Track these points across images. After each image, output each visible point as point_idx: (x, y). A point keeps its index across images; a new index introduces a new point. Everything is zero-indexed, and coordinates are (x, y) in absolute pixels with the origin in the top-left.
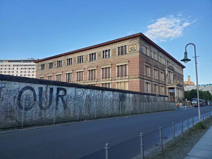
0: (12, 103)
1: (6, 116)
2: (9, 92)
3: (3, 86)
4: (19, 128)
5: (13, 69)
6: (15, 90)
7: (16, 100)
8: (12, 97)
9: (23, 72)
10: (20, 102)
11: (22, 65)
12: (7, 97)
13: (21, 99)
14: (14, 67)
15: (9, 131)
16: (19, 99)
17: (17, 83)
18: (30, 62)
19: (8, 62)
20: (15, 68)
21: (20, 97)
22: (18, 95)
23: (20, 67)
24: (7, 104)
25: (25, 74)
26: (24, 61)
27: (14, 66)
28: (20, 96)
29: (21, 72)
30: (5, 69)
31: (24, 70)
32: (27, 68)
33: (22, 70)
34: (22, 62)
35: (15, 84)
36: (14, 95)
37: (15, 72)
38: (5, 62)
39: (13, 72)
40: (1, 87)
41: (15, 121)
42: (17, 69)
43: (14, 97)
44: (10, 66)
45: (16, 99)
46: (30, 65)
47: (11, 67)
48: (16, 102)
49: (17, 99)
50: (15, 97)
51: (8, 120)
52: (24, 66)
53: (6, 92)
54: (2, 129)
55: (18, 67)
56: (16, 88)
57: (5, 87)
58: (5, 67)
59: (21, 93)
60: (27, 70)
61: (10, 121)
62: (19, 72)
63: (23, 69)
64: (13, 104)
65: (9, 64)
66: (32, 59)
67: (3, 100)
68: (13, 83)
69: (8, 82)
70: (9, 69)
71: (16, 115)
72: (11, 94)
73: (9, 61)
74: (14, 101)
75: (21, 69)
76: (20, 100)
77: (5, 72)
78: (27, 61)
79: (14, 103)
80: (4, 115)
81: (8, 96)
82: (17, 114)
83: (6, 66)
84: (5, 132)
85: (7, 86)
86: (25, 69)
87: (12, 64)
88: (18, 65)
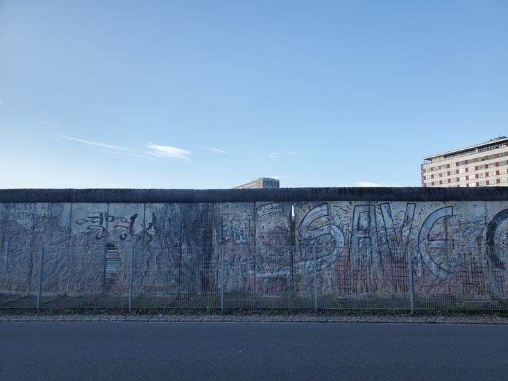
0: (475, 253)
1: (466, 283)
2: (465, 227)
3: (450, 213)
4: (503, 314)
5: (458, 172)
6: (478, 222)
7: (483, 246)
8: (472, 239)
9: (482, 174)
10: (492, 250)
11: (476, 160)
12: (462, 240)
13: (496, 242)
14: (459, 167)
15: (480, 319)
16: (491, 243)
17: (478, 203)
18: (497, 148)
19: (443, 158)
20: (462, 169)
21: (492, 238)
22: (485, 232)
23: (471, 166)
24: (465, 254)
25: (487, 179)
26: (481, 148)
27: (457, 164)
28: (491, 235)
29: (477, 176)
30: (441, 175)
31: (483, 171)
32: (491, 164)
33: (479, 172)
34: (477, 150)
35: (475, 205)
36: (477, 232)
37: (463, 179)
38: (438, 159)
39: (458, 179)
40: (446, 216)
41: (488, 296)
42: (467, 170)
43: (477, 238)
44: (448, 166)
45: (482, 242)
46: (498, 154)
47: (453, 168)
48: (484, 250)
49: (485, 242)
50: (479, 238)
51: (472, 292)
52: (483, 160)
53: (457, 227)
54: (464, 312)
55: (468, 166)
56: (479, 215)
57: (453, 215)
58: (440, 171)
59: (492, 227)
60: (492, 169)
61: (477, 296)
62: (472, 177)
63: (481, 167)
64: (476, 255)
65: (447, 161)
66: (500, 138)
67: (454, 245)
68: (470, 204)
69: (459, 203)
70: (449, 173)
71: (489, 282)
72: (468, 231)
73: (446, 156)
74: (479, 249)
75: (476, 168)
76: (493, 245)
77: (441, 182)
78: (487, 146)
79: (480, 253)
80: (462, 281)
81: (464, 236)
82: (491, 280)
83: (440, 167)
84: (471, 321)
85: (458, 213)
86: (486, 166)
87: (452, 161)
88: (466, 162)
